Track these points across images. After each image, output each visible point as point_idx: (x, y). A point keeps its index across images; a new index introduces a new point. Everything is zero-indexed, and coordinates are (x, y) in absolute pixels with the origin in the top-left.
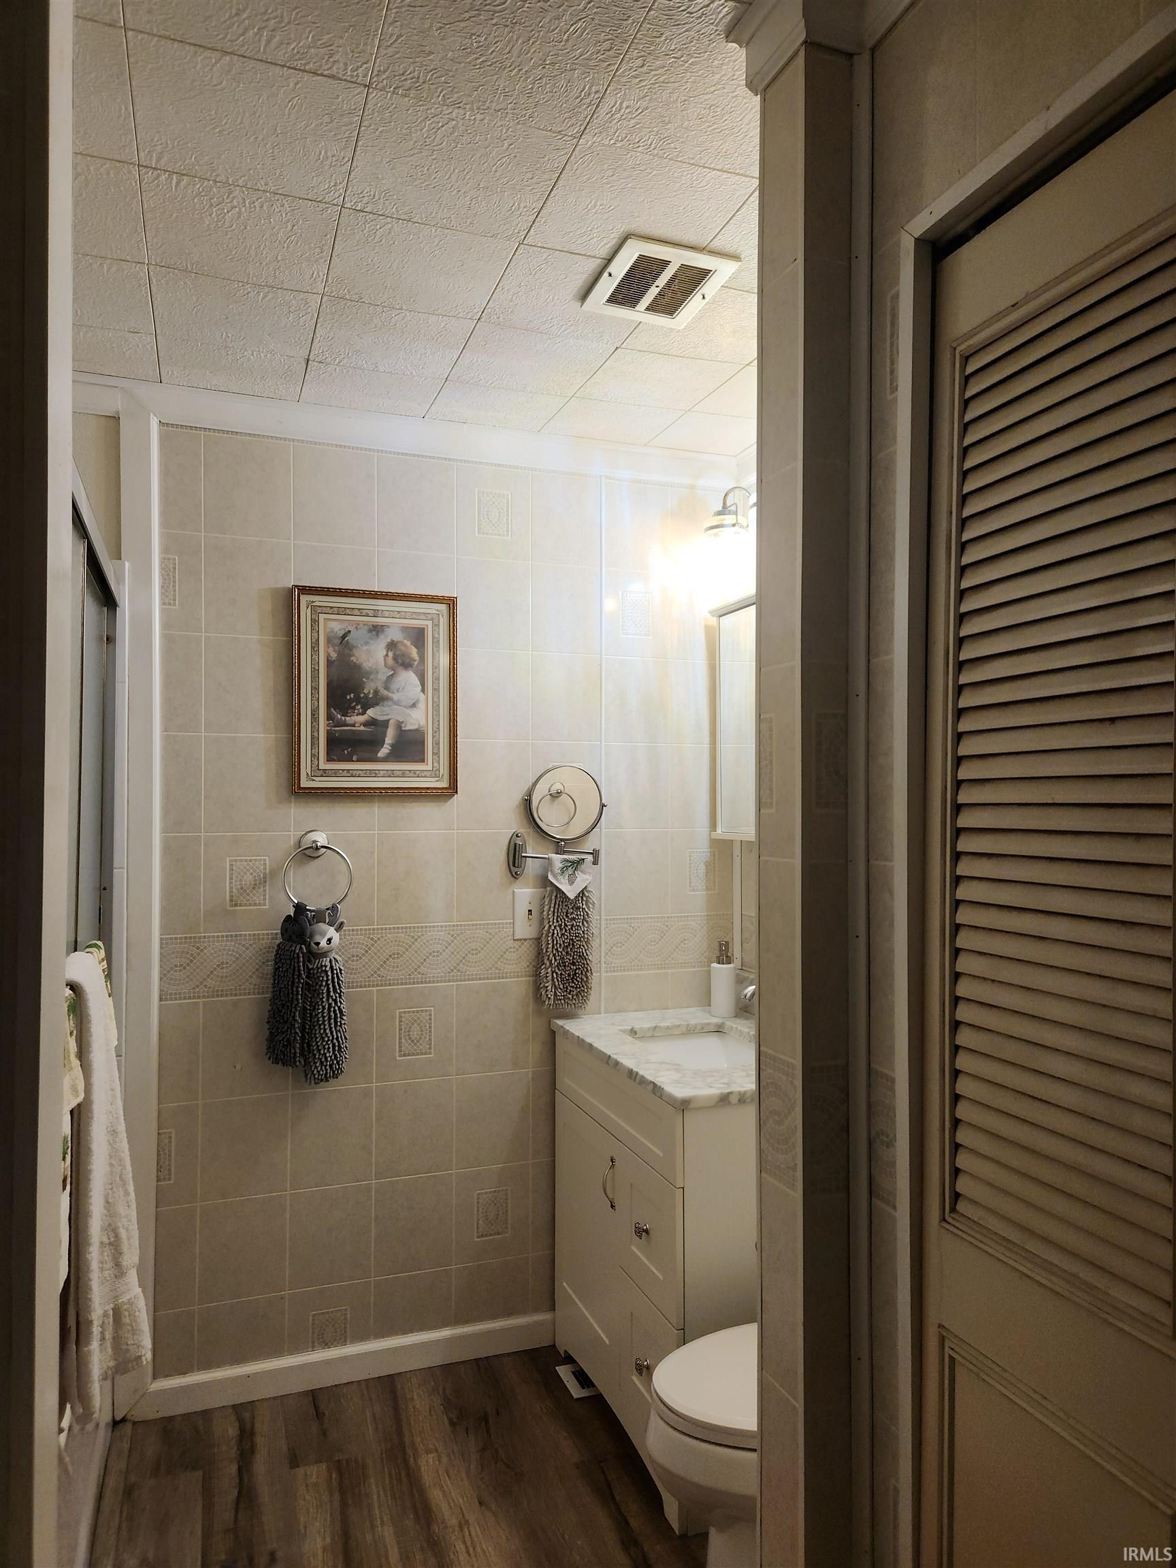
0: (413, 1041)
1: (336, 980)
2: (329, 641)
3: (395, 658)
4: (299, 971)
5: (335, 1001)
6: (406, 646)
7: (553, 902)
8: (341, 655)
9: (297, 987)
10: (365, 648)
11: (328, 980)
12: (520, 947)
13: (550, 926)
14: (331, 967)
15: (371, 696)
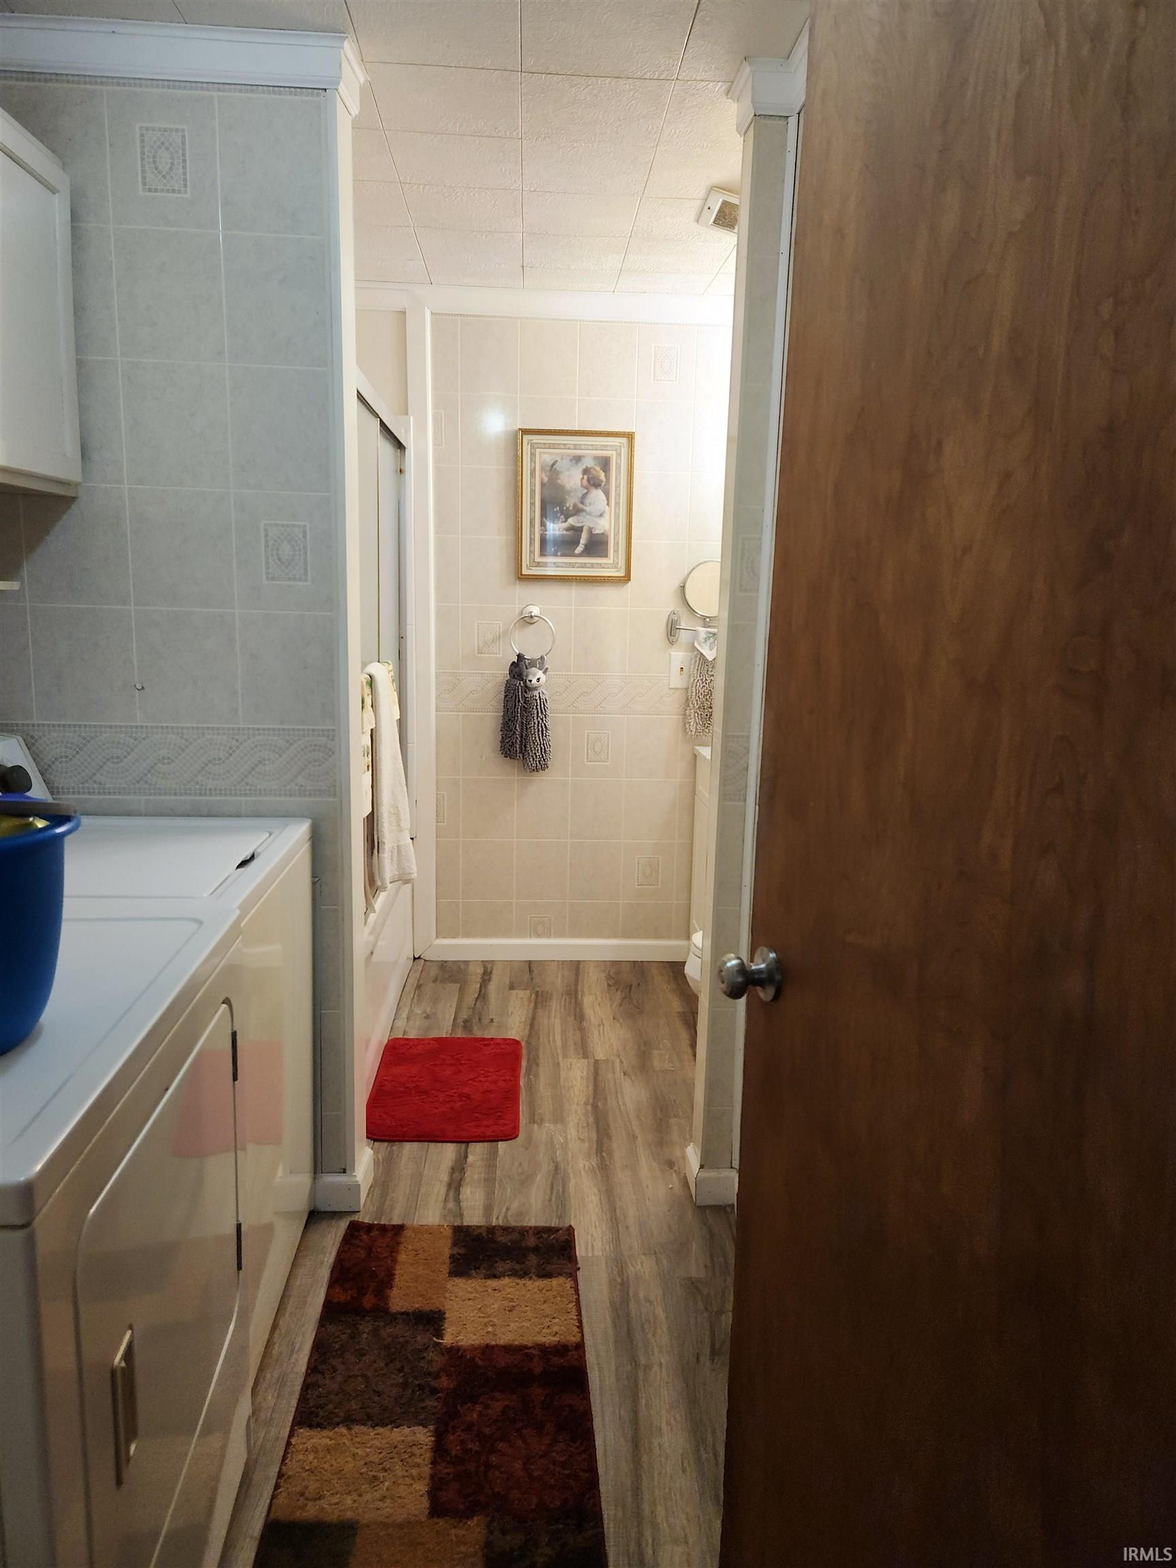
0: (596, 752)
1: (542, 706)
2: (542, 469)
3: (588, 481)
4: (519, 698)
5: (542, 719)
6: (596, 470)
7: (698, 662)
8: (550, 479)
9: (518, 709)
10: (567, 473)
11: (537, 705)
12: (673, 694)
13: (694, 680)
14: (540, 697)
15: (571, 508)
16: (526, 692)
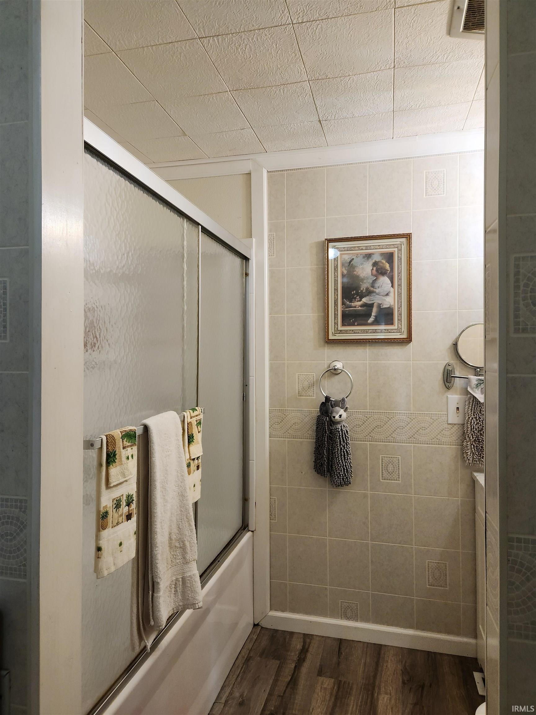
0: (389, 473)
1: (344, 436)
2: (343, 265)
3: (377, 271)
4: (325, 430)
5: (344, 446)
6: (383, 263)
7: (471, 404)
8: (349, 272)
9: (325, 438)
10: (361, 267)
11: (340, 436)
12: (452, 428)
13: (469, 418)
14: (342, 429)
15: (364, 291)
16: (331, 425)
